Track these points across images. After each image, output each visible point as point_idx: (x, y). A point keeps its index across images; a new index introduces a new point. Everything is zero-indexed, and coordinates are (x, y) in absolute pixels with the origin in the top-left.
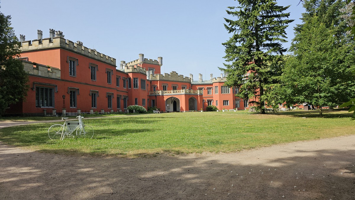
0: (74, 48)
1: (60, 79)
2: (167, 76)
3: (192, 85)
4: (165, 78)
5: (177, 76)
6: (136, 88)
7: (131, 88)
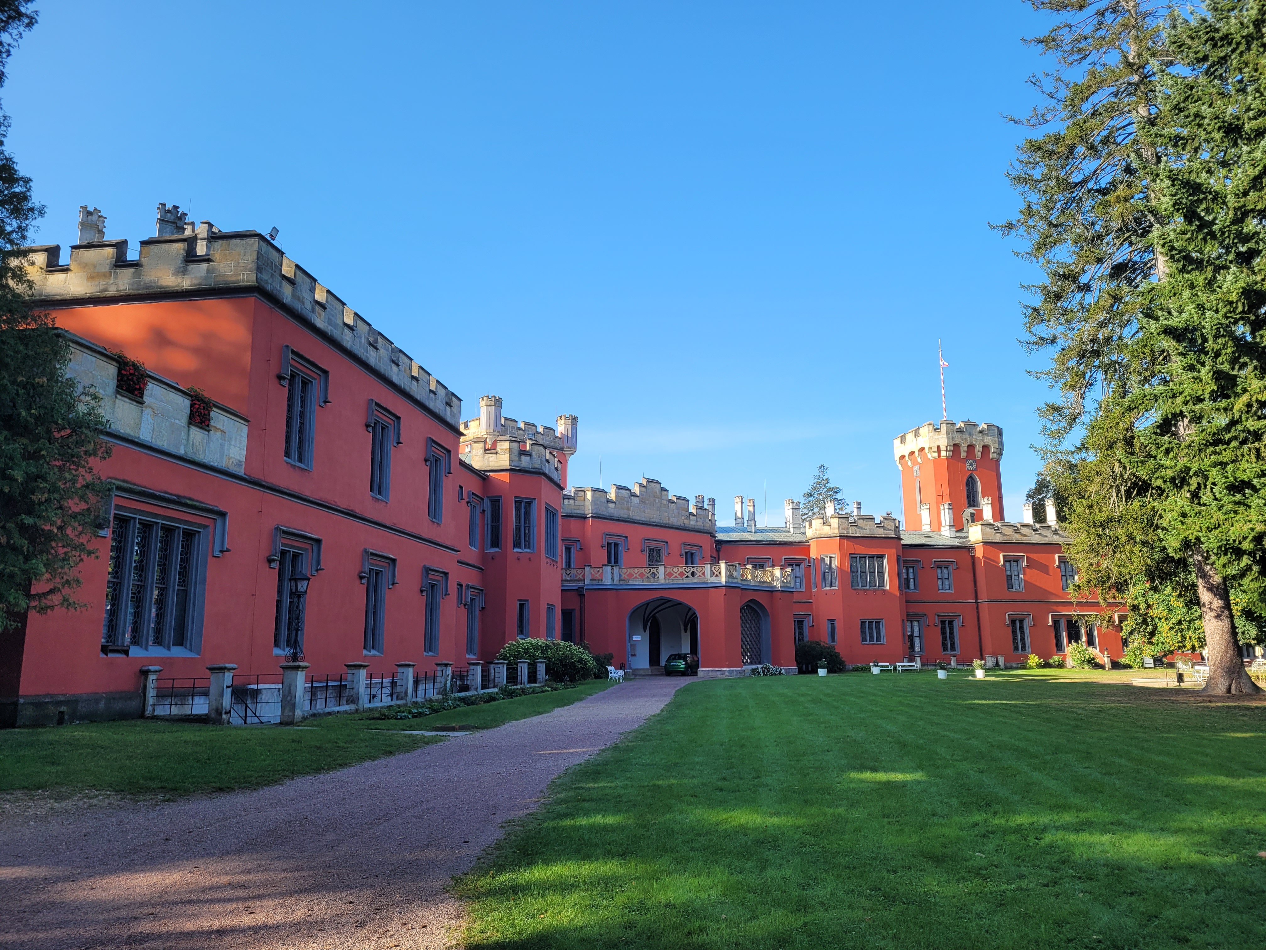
0: (313, 311)
1: (241, 472)
2: (623, 498)
3: (720, 543)
4: (615, 507)
5: (665, 502)
6: (529, 548)
7: (497, 550)
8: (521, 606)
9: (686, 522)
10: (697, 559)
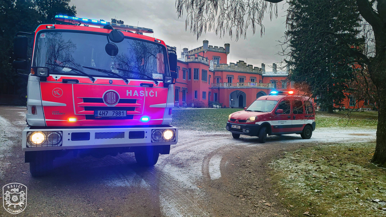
2: (233, 66)
3: (263, 76)
4: (230, 68)
5: (245, 66)
6: (197, 79)
7: (190, 80)
8: (196, 92)
9: (252, 71)
10: (255, 81)
